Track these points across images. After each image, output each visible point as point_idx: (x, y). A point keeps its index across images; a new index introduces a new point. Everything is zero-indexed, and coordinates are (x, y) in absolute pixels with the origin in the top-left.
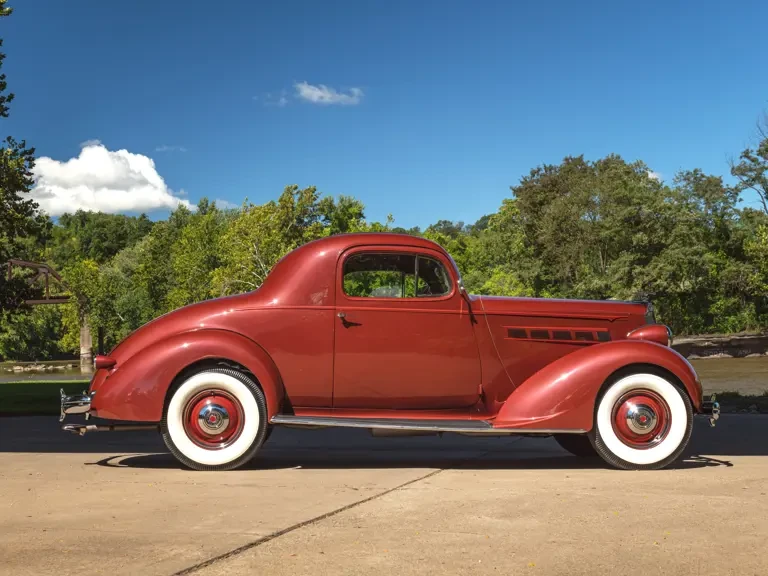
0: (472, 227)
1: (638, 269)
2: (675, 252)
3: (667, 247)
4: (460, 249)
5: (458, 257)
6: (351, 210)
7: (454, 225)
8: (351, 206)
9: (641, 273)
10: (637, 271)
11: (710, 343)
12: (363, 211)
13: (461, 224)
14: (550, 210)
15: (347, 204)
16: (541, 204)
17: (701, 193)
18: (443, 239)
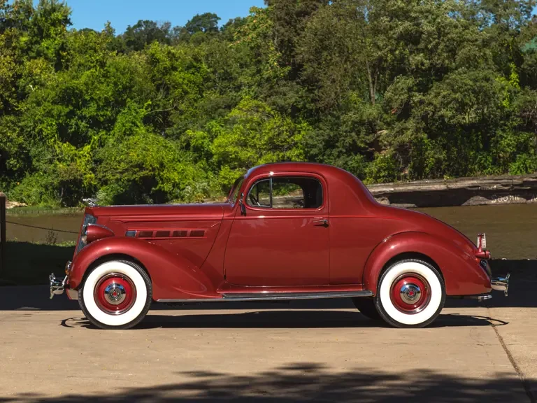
0: (182, 30)
1: (417, 97)
2: (463, 77)
3: (452, 70)
4: (195, 67)
5: (192, 77)
6: (54, 16)
7: (159, 26)
8: (54, 10)
9: (421, 102)
10: (416, 99)
11: (499, 186)
12: (69, 17)
13: (168, 25)
14: (312, 23)
15: (48, 8)
16: (300, 14)
17: (491, 6)
18: (173, 54)
